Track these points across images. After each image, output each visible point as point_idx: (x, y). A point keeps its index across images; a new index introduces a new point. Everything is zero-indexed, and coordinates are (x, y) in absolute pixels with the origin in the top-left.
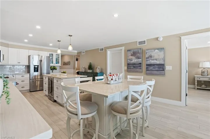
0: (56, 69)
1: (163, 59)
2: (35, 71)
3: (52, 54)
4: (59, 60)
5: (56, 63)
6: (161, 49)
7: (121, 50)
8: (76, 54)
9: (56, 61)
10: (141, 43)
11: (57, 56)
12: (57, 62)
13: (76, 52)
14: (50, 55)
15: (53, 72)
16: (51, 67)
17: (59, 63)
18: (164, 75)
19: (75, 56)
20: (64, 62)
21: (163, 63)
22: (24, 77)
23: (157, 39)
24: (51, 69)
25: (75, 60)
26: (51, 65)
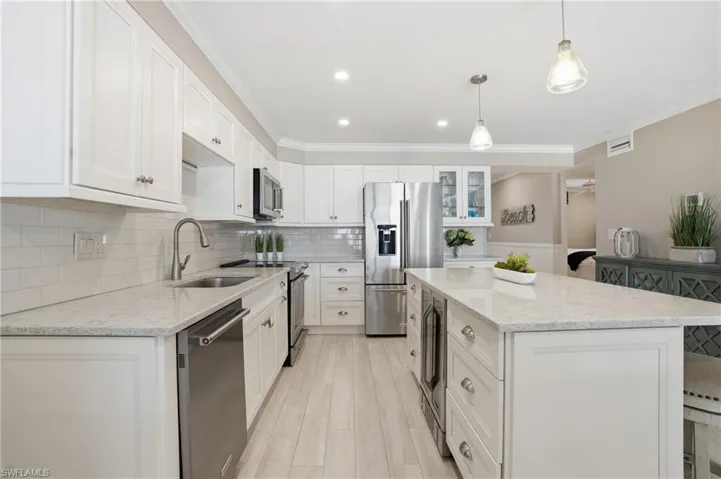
0: (470, 242)
2: (381, 252)
3: (453, 175)
4: (482, 199)
5: (472, 214)
8: (570, 163)
9: (471, 206)
11: (475, 181)
12: (474, 210)
13: (569, 150)
14: (441, 178)
15: (456, 256)
16: (448, 234)
17: (482, 214)
19: (559, 175)
20: (506, 211)
22: (347, 274)
24: (450, 244)
26: (449, 222)
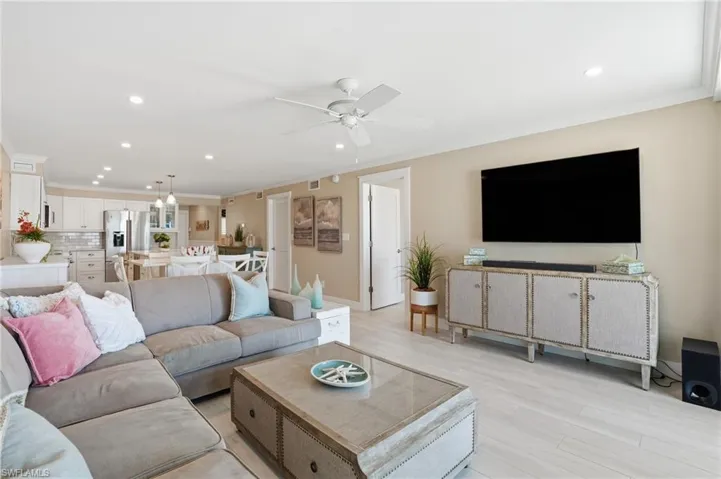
0: (167, 241)
1: (337, 219)
2: (115, 245)
4: (174, 218)
5: (168, 226)
6: (337, 200)
7: (286, 198)
9: (168, 222)
10: (315, 184)
11: (169, 210)
13: (219, 197)
14: (151, 208)
16: (156, 236)
18: (340, 251)
19: (217, 206)
20: (198, 223)
21: (337, 227)
22: (94, 257)
23: (331, 178)
24: (156, 241)
25: (220, 213)
